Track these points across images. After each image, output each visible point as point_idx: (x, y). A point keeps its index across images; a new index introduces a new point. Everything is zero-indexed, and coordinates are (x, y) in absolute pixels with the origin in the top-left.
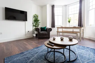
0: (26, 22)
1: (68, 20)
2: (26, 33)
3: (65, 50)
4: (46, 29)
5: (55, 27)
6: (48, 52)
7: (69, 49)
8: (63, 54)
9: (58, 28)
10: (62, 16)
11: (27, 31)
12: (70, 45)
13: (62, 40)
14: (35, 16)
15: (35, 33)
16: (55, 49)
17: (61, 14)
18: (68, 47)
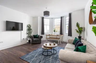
0: (22, 31)
1: (53, 30)
2: (22, 40)
3: (52, 50)
4: (37, 36)
5: (44, 34)
6: (43, 52)
7: (54, 49)
8: (51, 52)
9: (47, 35)
10: (49, 26)
11: (22, 39)
12: (54, 47)
13: (50, 45)
14: (29, 26)
15: (28, 40)
16: (48, 49)
17: (49, 24)
18: (53, 48)
